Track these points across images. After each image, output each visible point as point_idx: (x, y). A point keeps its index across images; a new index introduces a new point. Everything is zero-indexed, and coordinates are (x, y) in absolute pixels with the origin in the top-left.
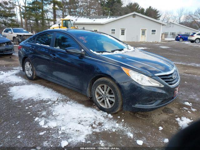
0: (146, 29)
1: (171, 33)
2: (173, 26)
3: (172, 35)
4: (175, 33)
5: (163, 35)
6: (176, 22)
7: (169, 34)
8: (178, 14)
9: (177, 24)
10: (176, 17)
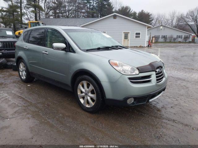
0: (129, 32)
1: (162, 36)
2: (164, 29)
3: (163, 39)
4: (166, 36)
5: (154, 38)
6: (169, 25)
7: (161, 37)
8: (170, 17)
9: (169, 27)
10: (168, 20)
